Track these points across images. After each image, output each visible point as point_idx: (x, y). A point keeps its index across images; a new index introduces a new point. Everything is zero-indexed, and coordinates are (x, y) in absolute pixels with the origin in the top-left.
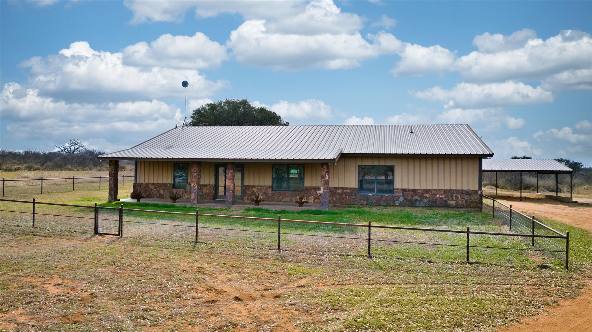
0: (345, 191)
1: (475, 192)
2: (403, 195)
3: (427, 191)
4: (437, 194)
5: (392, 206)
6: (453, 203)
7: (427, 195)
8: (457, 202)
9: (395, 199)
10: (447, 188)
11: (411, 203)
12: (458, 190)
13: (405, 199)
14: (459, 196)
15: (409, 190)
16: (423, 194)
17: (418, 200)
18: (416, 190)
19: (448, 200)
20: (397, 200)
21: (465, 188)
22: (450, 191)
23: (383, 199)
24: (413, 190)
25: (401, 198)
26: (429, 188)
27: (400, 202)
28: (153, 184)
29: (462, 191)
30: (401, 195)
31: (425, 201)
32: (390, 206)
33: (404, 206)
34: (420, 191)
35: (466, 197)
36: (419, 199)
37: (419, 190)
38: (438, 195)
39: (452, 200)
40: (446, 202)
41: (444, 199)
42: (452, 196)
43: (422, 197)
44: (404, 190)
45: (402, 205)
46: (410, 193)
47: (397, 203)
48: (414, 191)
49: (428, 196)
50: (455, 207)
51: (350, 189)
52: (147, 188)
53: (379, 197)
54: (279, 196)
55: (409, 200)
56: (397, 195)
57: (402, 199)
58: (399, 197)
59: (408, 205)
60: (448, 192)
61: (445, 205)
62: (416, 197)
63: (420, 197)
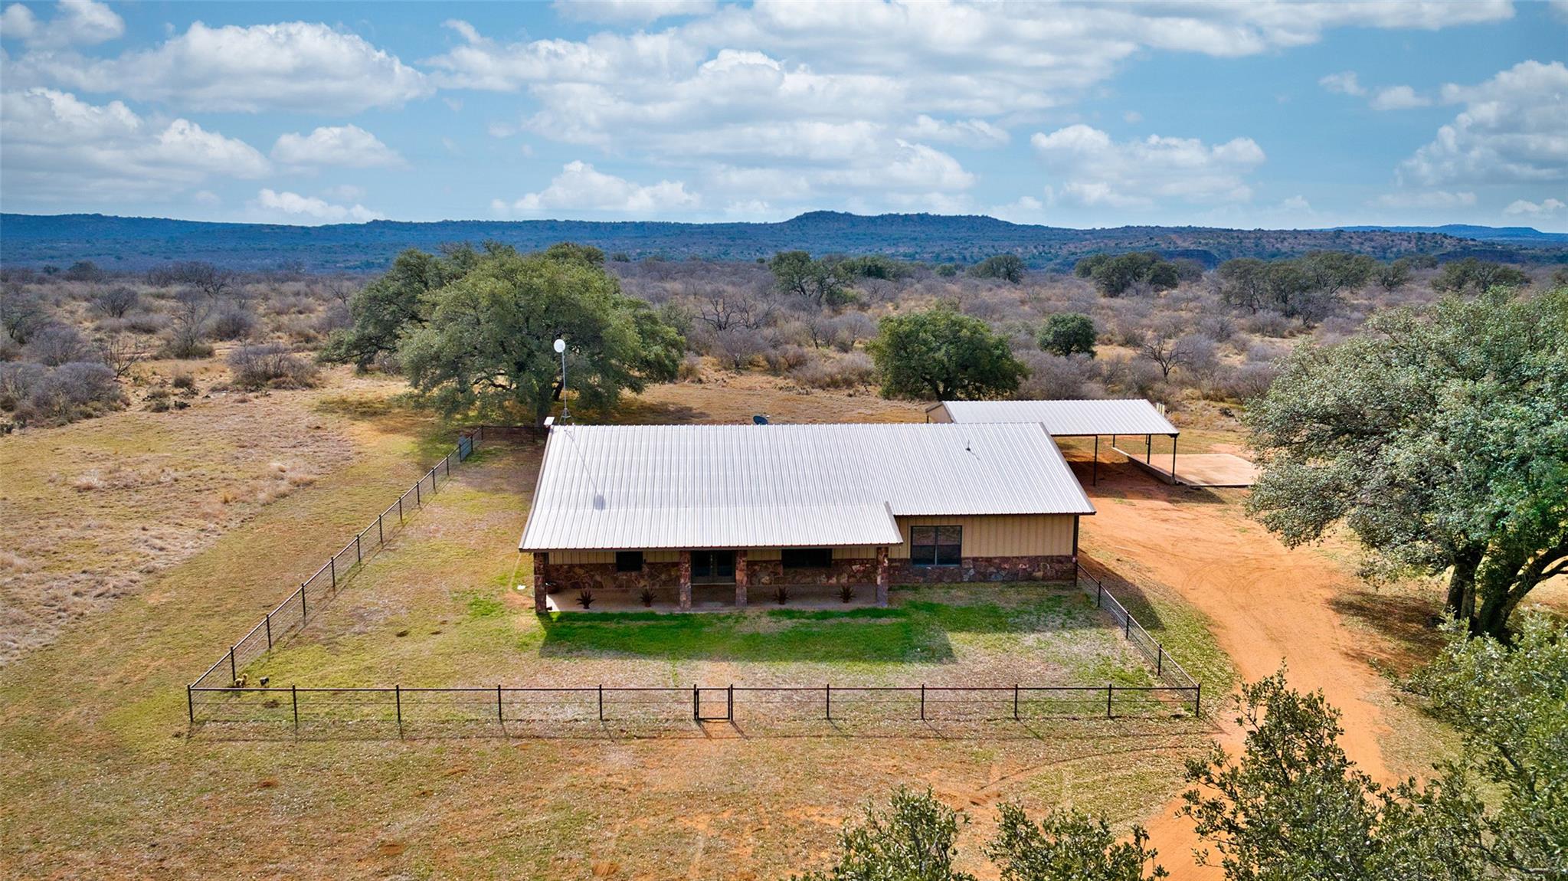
0: (894, 564)
1: (1068, 558)
2: (974, 567)
3: (1005, 559)
4: (1019, 564)
5: (960, 583)
6: (1040, 574)
7: (1007, 565)
8: (1045, 573)
9: (963, 572)
10: (1032, 553)
11: (985, 576)
13: (977, 572)
14: (1048, 564)
15: (982, 559)
16: (1000, 564)
17: (993, 572)
18: (991, 558)
19: (1034, 570)
20: (966, 573)
21: (1056, 553)
22: (1036, 557)
23: (947, 573)
24: (987, 558)
25: (970, 571)
26: (1007, 554)
27: (970, 576)
28: (581, 566)
29: (1052, 557)
30: (971, 566)
31: (1003, 573)
32: (956, 583)
33: (974, 582)
34: (997, 561)
35: (1057, 566)
36: (995, 571)
37: (995, 558)
38: (1021, 565)
39: (1039, 570)
40: (1031, 574)
41: (1029, 570)
42: (1038, 566)
43: (999, 567)
44: (975, 559)
45: (972, 581)
46: (984, 563)
47: (966, 578)
48: (989, 560)
49: (1007, 567)
50: (1042, 580)
51: (901, 560)
52: (571, 574)
53: (941, 571)
54: (795, 577)
55: (981, 573)
56: (966, 567)
57: (972, 572)
58: (968, 570)
59: (981, 581)
60: (1034, 561)
61: (1029, 578)
62: (992, 569)
63: (997, 569)
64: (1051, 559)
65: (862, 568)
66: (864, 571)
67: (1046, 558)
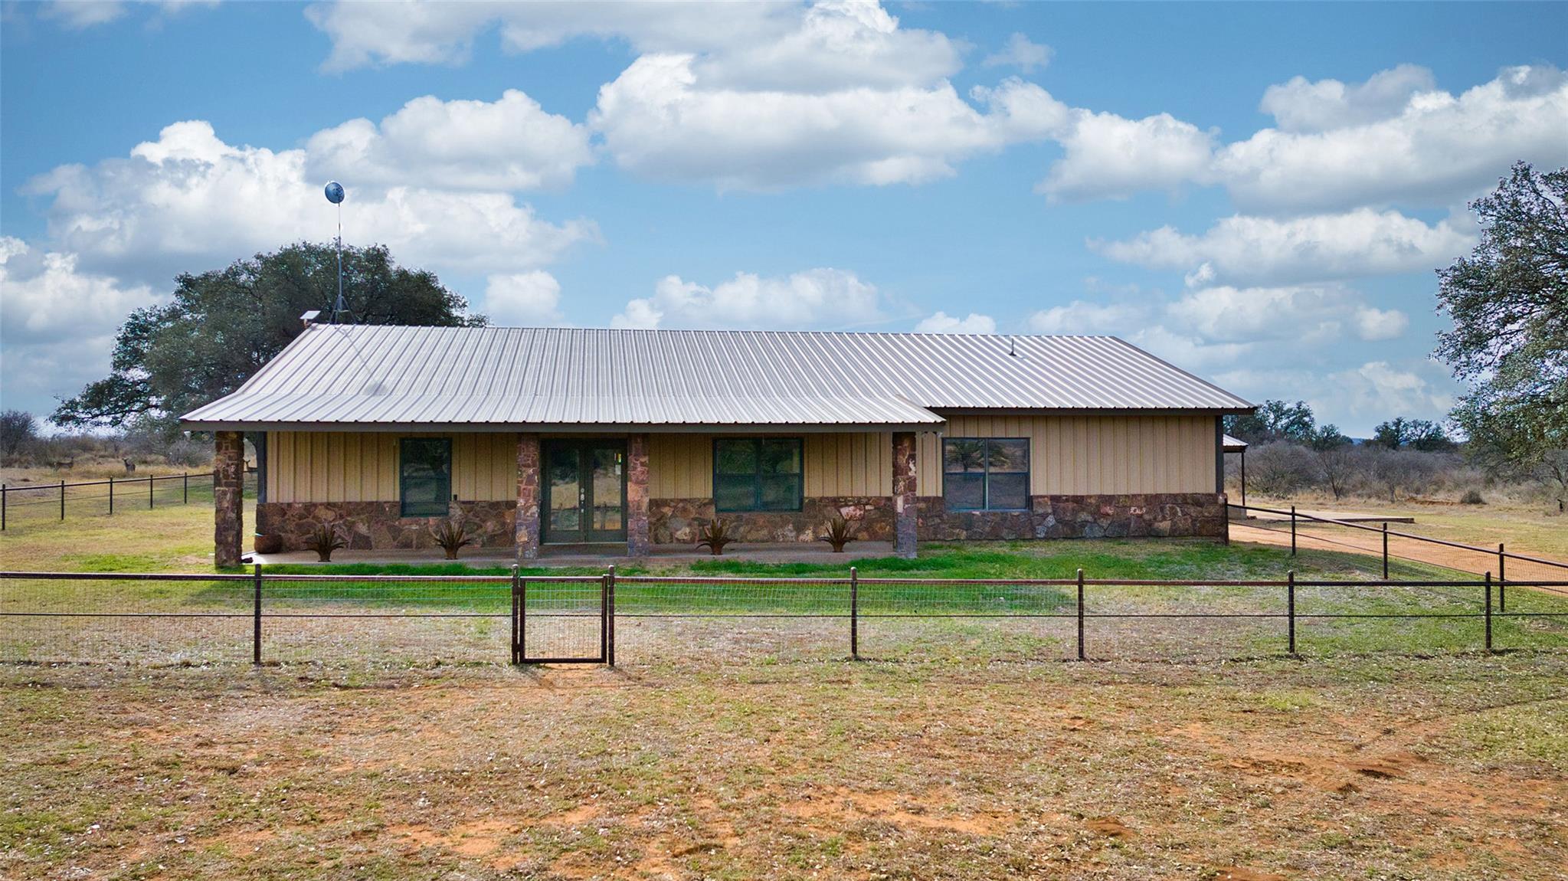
1: (1212, 499)
2: (1054, 513)
3: (1108, 499)
4: (1130, 507)
5: (1029, 540)
6: (1165, 525)
7: (1109, 510)
8: (1174, 524)
9: (1035, 523)
10: (1149, 490)
11: (1073, 529)
12: (1175, 496)
13: (1060, 521)
14: (1178, 509)
15: (1068, 499)
16: (1098, 507)
17: (1088, 521)
18: (1083, 496)
19: (1155, 519)
20: (1039, 525)
21: (1188, 489)
22: (1157, 496)
23: (1008, 524)
24: (1076, 497)
25: (1049, 519)
26: (1108, 491)
27: (1048, 528)
28: (329, 506)
29: (1184, 496)
30: (1050, 511)
31: (1105, 523)
32: (1024, 540)
33: (1054, 539)
34: (1093, 501)
35: (1193, 511)
36: (1090, 518)
37: (1091, 497)
38: (1133, 509)
39: (1164, 519)
40: (1150, 525)
41: (1147, 517)
42: (1162, 509)
43: (1097, 514)
44: (1055, 499)
45: (1051, 537)
46: (1070, 505)
47: (1041, 533)
48: (1078, 500)
49: (1110, 512)
50: (1170, 536)
51: (925, 500)
53: (998, 519)
54: (737, 528)
55: (1066, 524)
56: (1041, 511)
57: (1051, 520)
58: (1045, 516)
59: (1065, 538)
60: (1155, 502)
61: (1150, 533)
62: (1084, 516)
63: (1092, 514)
64: (1183, 500)
65: (858, 513)
66: (862, 518)
67: (1174, 497)
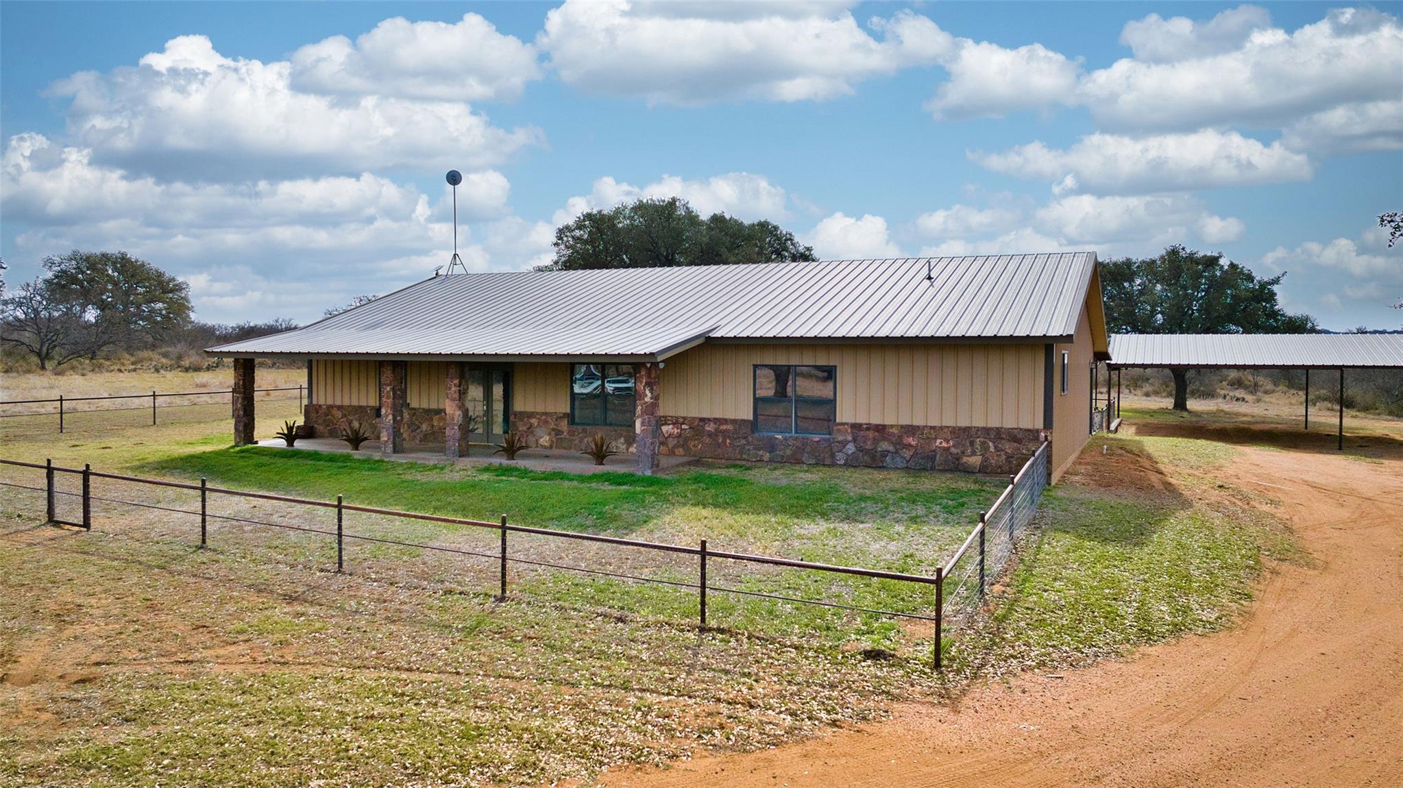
0: (723, 427)
1: (1033, 434)
2: (854, 440)
3: (911, 430)
4: (936, 438)
5: (829, 466)
6: (975, 460)
7: (911, 441)
8: (985, 460)
9: (835, 449)
10: (963, 422)
11: (873, 458)
13: (860, 449)
14: (991, 444)
15: (870, 427)
16: (900, 437)
17: (888, 451)
18: (885, 426)
19: (963, 453)
20: (840, 451)
21: (1009, 423)
22: (967, 430)
23: (808, 449)
24: (877, 426)
25: (848, 446)
26: (918, 421)
27: (847, 455)
29: (998, 431)
30: (850, 438)
31: (907, 454)
32: (824, 465)
33: (855, 467)
34: (895, 431)
35: (1009, 447)
36: (891, 448)
37: (892, 426)
38: (938, 441)
39: (974, 453)
40: (958, 459)
41: (953, 450)
42: (972, 443)
43: (899, 444)
44: (856, 427)
45: (851, 464)
46: (871, 434)
47: (840, 458)
48: (881, 429)
49: (913, 443)
50: (979, 471)
51: (734, 422)
53: (798, 444)
55: (866, 452)
56: (840, 438)
57: (851, 448)
58: (844, 443)
59: (867, 466)
60: (964, 434)
61: (957, 468)
62: (885, 446)
63: (894, 445)
64: (997, 434)
65: (676, 431)
66: (680, 436)
67: (987, 431)
